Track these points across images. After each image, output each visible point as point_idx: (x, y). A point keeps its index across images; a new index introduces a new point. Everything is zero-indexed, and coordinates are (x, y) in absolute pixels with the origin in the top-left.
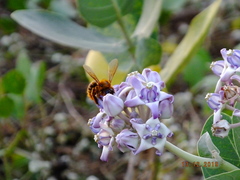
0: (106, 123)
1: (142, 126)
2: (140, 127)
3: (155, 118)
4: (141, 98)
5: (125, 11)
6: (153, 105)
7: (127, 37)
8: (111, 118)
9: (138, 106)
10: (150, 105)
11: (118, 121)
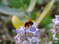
0: (19, 38)
1: (31, 39)
2: (30, 40)
3: (35, 37)
4: (30, 30)
5: (24, 3)
6: (34, 33)
7: (25, 11)
8: (21, 37)
9: (29, 33)
10: (33, 33)
11: (23, 38)
